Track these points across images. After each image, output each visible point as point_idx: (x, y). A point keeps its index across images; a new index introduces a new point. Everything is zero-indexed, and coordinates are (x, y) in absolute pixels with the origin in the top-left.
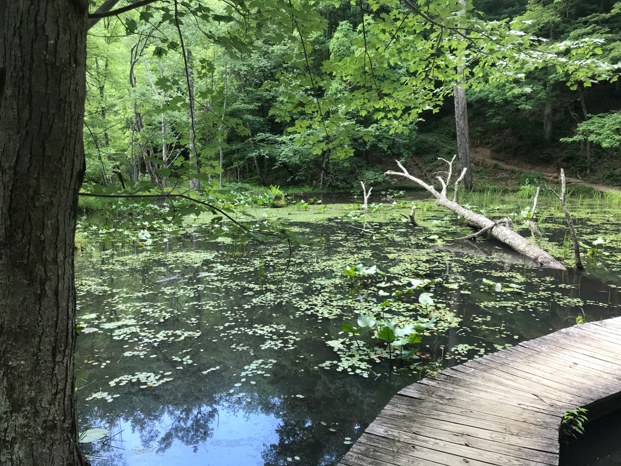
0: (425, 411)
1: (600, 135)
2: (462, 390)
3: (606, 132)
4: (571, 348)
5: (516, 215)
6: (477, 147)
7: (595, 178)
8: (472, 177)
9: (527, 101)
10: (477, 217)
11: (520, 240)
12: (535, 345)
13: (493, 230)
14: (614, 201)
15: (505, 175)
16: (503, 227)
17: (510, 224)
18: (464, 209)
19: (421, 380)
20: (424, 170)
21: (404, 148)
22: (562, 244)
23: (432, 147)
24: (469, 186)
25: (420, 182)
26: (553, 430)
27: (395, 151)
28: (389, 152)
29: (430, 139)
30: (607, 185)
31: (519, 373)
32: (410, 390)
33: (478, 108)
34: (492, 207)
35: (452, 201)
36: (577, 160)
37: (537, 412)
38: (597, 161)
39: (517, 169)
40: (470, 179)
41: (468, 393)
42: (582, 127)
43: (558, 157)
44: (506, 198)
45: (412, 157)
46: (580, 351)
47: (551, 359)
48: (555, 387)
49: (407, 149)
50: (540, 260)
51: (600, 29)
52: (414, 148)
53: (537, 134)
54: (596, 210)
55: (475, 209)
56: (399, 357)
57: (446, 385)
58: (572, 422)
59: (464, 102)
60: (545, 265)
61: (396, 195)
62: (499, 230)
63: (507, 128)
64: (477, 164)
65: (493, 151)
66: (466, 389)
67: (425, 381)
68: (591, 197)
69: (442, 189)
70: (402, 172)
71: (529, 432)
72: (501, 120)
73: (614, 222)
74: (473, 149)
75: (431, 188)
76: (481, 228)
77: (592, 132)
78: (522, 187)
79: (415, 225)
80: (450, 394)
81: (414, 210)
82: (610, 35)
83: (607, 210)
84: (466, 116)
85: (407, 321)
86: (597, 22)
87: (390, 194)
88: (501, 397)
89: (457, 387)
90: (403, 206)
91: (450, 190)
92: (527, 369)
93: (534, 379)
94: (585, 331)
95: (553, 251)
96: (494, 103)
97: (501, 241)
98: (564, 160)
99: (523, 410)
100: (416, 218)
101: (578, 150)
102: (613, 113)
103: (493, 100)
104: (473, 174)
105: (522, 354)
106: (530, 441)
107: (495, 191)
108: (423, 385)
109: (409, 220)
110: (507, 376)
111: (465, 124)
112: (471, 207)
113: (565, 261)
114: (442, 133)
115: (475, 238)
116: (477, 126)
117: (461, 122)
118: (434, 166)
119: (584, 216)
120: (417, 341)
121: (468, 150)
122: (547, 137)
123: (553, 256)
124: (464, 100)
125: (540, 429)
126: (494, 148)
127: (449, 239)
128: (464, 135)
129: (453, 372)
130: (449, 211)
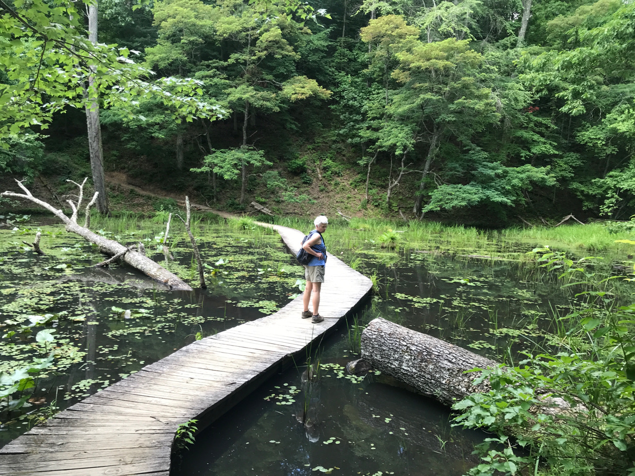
0: (31, 466)
1: (222, 168)
2: (77, 431)
3: (227, 166)
4: (189, 365)
5: (150, 240)
6: (113, 171)
7: (220, 206)
8: (107, 201)
9: (160, 130)
10: (109, 243)
11: (151, 265)
12: (157, 368)
13: (126, 256)
14: (234, 227)
15: (141, 201)
16: (135, 253)
17: (142, 249)
18: (95, 236)
19: (30, 430)
20: (55, 193)
21: (29, 166)
22: (191, 266)
23: (63, 168)
24: (105, 211)
25: (47, 205)
26: (167, 448)
27: (17, 169)
28: (9, 169)
29: (61, 159)
30: (230, 212)
31: (140, 399)
32: (14, 446)
33: (113, 131)
34: (127, 232)
35: (83, 226)
36: (206, 189)
37: (153, 434)
38: (221, 191)
39: (153, 195)
40: (105, 204)
41: (84, 433)
42: (208, 159)
43: (189, 186)
44: (142, 224)
45: (39, 178)
46: (197, 365)
47: (171, 378)
48: (172, 405)
49: (32, 168)
50: (169, 283)
51: (220, 75)
52: (41, 168)
53: (171, 163)
54: (220, 235)
55: (110, 235)
56: (5, 409)
57: (59, 430)
58: (185, 435)
59: (98, 123)
60: (174, 287)
61: (18, 220)
62: (131, 256)
63: (143, 155)
64: (113, 189)
65: (129, 176)
66: (82, 428)
67: (34, 431)
68: (217, 223)
69: (72, 214)
70: (25, 194)
71: (143, 456)
72: (136, 146)
73: (234, 244)
74: (108, 173)
75: (59, 213)
76: (114, 255)
77: (216, 165)
78: (158, 213)
79: (40, 253)
80: (63, 438)
81: (39, 237)
82: (227, 81)
83: (229, 234)
84: (100, 139)
85: (20, 365)
86: (216, 68)
87: (11, 219)
88: (119, 428)
89: (72, 428)
90: (26, 232)
91: (81, 215)
92: (147, 393)
93: (153, 402)
94: (202, 346)
95: (182, 273)
96: (128, 128)
97: (133, 267)
98: (195, 189)
99: (139, 436)
100: (41, 245)
101: (206, 180)
102: (232, 150)
103: (128, 125)
104: (109, 199)
105: (144, 378)
106: (144, 465)
107: (131, 216)
108: (30, 436)
109: (33, 248)
110: (127, 404)
111: (99, 147)
112: (105, 232)
113: (192, 282)
114: (75, 154)
115: (107, 265)
116: (113, 150)
117: (95, 144)
118: (66, 188)
119: (210, 240)
120: (30, 386)
121: (103, 174)
122: (180, 166)
123: (182, 278)
124: (98, 122)
125: (153, 451)
126: (130, 173)
127: (80, 267)
128: (98, 157)
129: (70, 413)
130: (80, 237)
